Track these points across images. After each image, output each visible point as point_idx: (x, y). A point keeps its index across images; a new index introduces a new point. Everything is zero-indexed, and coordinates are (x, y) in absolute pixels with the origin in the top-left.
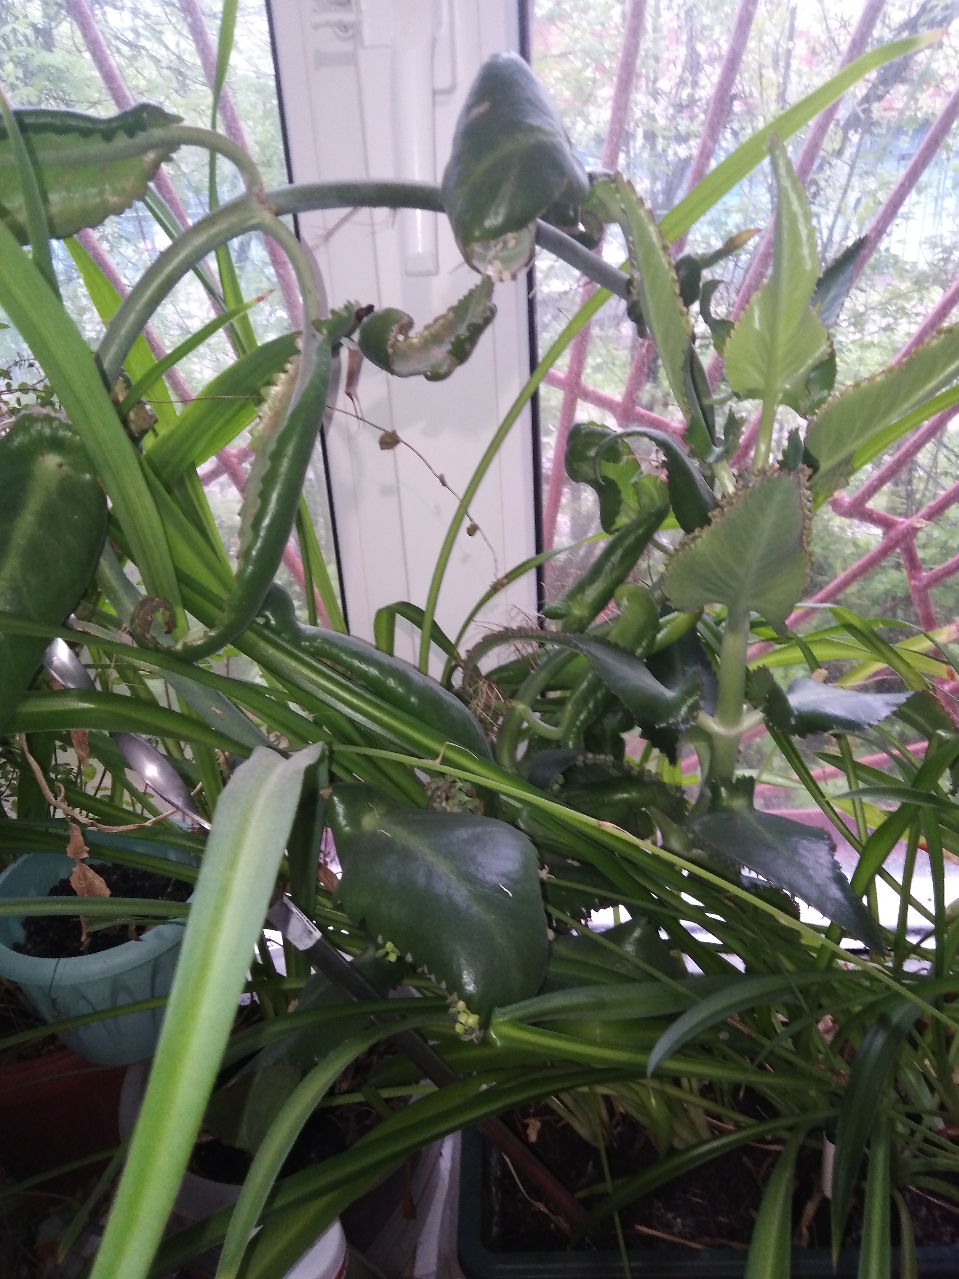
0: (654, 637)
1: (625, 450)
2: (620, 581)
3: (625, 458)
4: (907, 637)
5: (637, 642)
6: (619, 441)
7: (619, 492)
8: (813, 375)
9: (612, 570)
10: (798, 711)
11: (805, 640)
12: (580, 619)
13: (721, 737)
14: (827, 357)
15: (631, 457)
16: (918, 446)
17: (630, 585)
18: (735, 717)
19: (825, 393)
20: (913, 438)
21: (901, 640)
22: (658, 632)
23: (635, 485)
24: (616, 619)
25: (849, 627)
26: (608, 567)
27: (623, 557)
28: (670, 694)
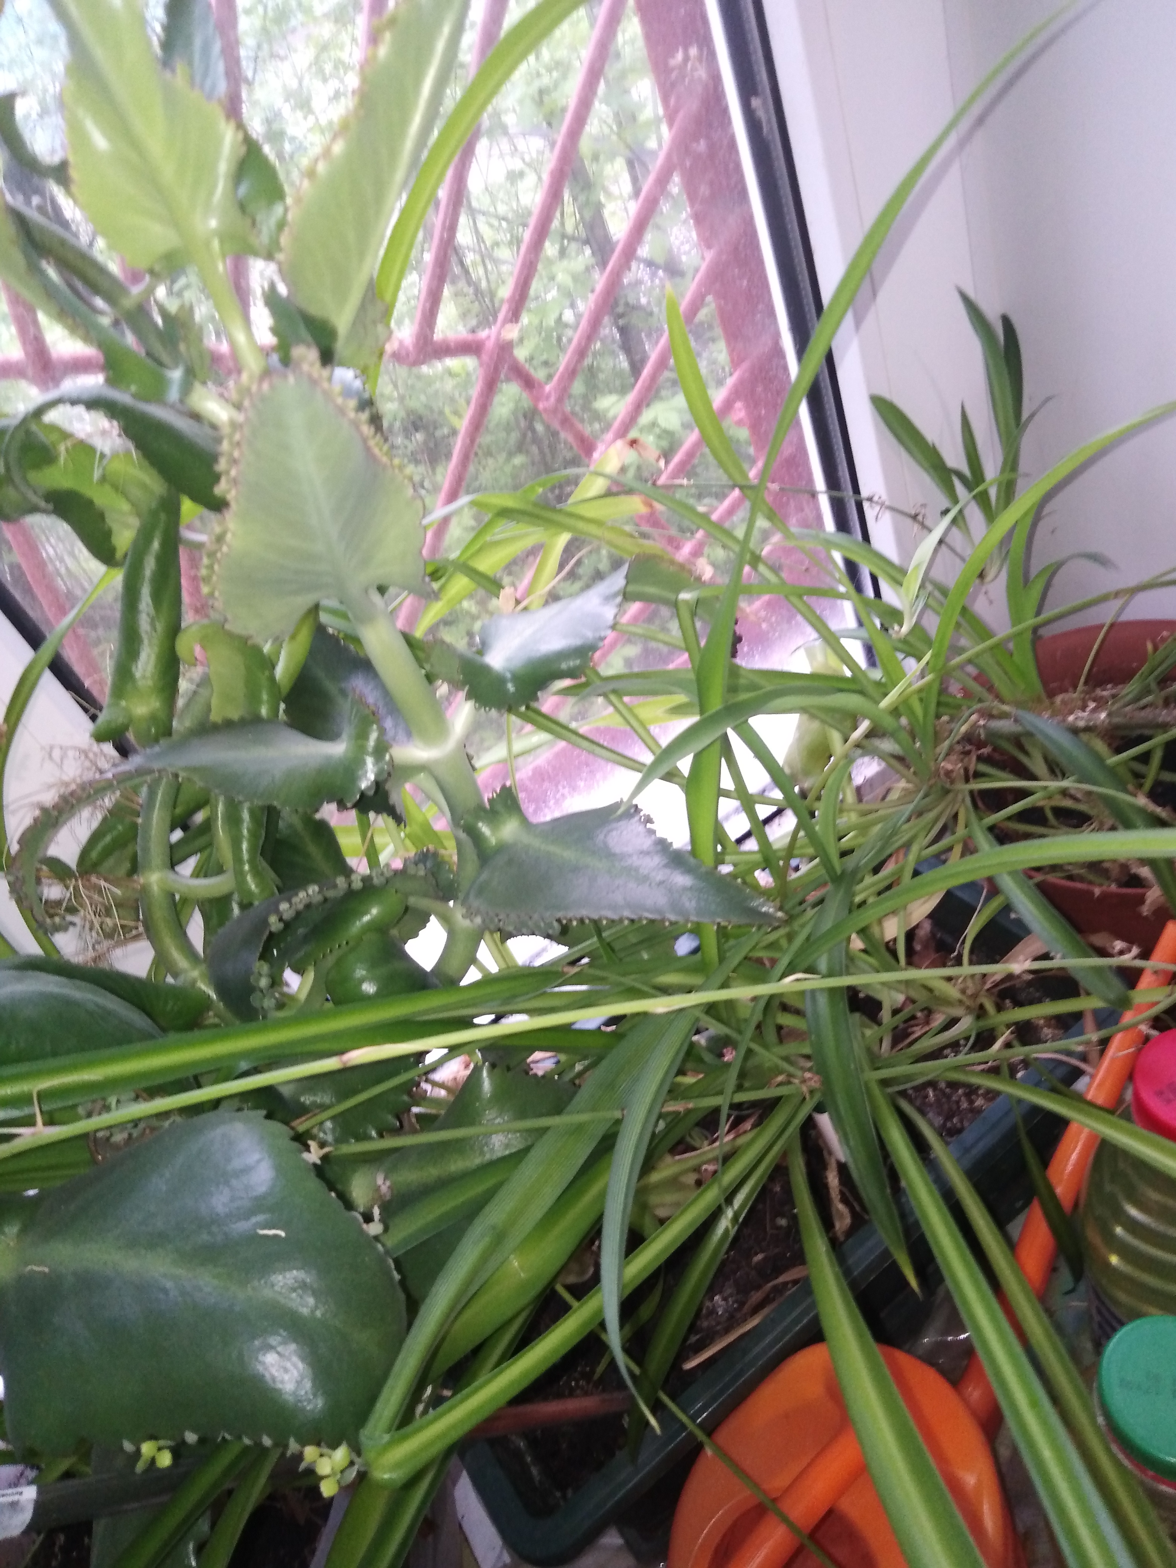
0: (272, 678)
1: (54, 437)
2: (174, 630)
3: (62, 448)
4: (577, 484)
5: (253, 698)
6: (34, 427)
7: (90, 503)
8: (243, 190)
9: (153, 625)
10: (510, 671)
11: (462, 560)
12: (153, 718)
13: (437, 762)
14: (243, 150)
15: (69, 443)
16: (451, 228)
17: (194, 629)
18: (441, 727)
19: (279, 210)
20: (437, 220)
21: (572, 492)
22: (273, 667)
23: (103, 479)
24: (205, 682)
25: (505, 513)
26: (144, 623)
27: (157, 597)
28: (337, 749)
